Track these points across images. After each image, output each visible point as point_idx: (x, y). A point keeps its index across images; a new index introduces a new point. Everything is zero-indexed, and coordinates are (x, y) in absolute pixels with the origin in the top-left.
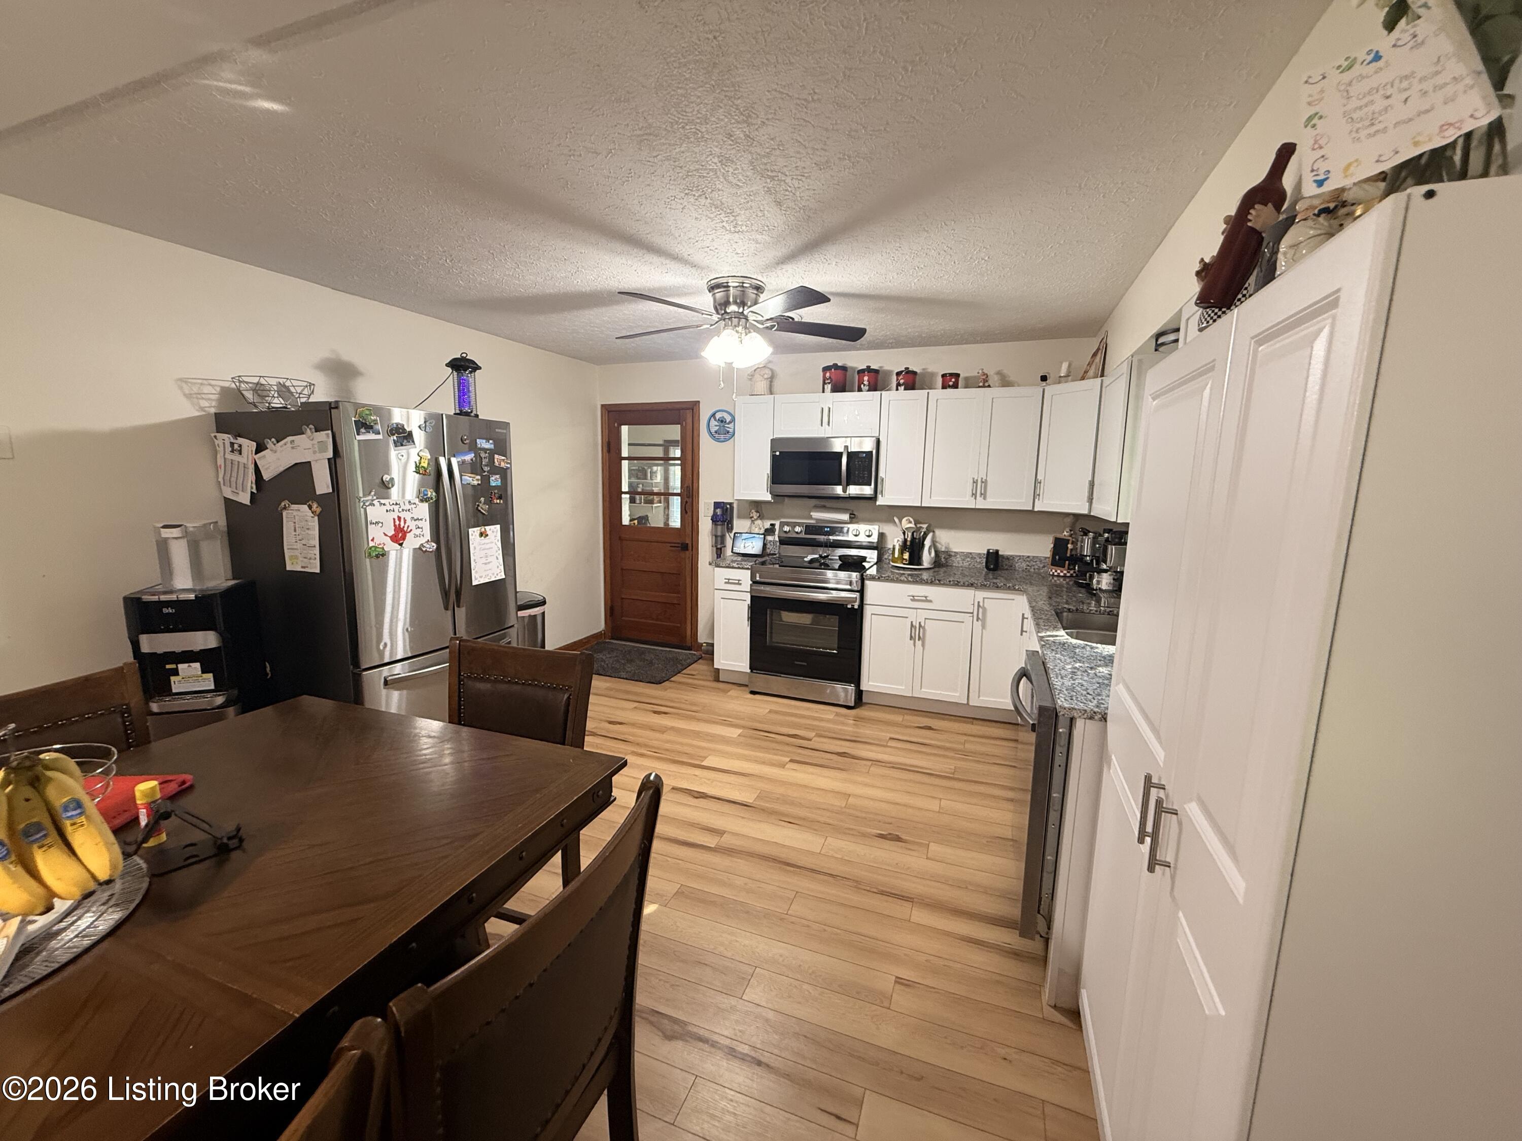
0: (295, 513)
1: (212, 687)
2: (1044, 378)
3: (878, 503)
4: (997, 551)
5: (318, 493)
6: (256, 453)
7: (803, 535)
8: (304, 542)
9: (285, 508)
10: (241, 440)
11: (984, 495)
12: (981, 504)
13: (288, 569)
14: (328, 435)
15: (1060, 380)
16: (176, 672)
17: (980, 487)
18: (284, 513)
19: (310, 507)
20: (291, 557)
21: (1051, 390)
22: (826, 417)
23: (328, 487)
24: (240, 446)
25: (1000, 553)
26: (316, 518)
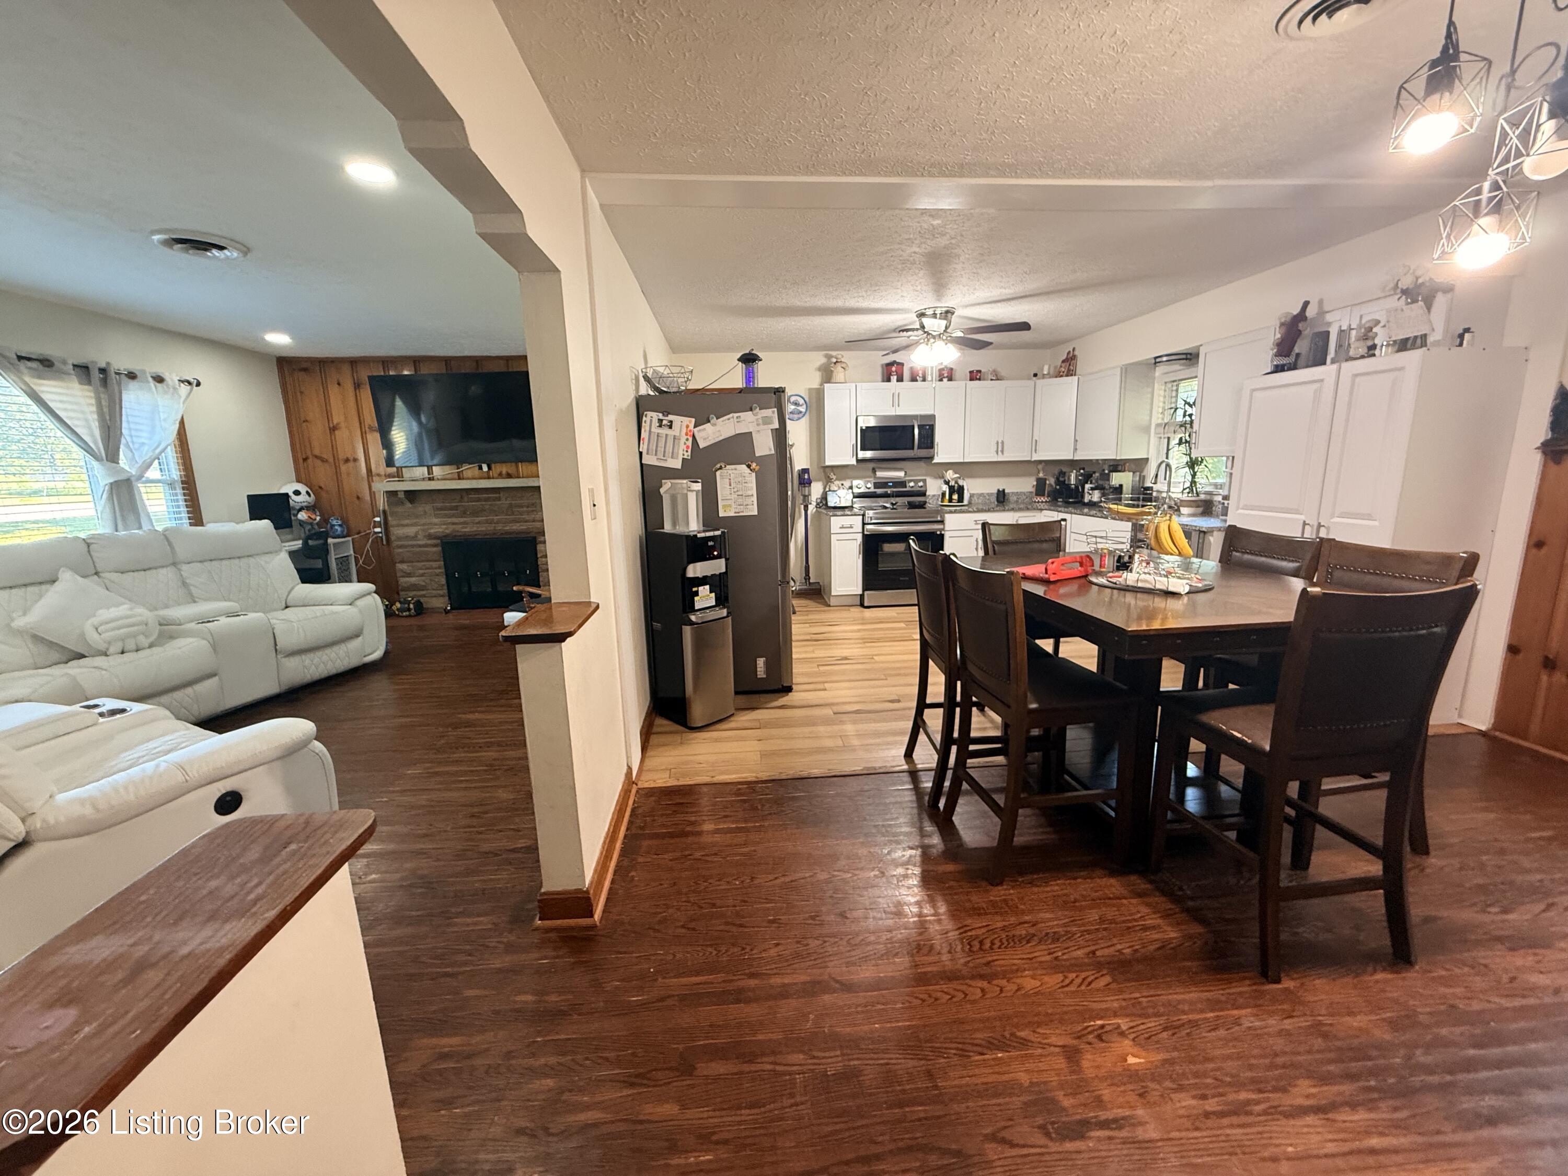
0: (730, 472)
1: (714, 603)
2: (1035, 375)
3: (935, 461)
4: (1004, 490)
5: (757, 455)
6: (695, 427)
7: (872, 490)
8: (740, 493)
9: (721, 468)
10: (671, 417)
11: (1002, 452)
12: (1001, 458)
13: (721, 515)
14: (773, 412)
15: (1044, 376)
16: (697, 594)
17: (1000, 447)
18: (718, 473)
19: (749, 466)
20: (724, 506)
21: (1040, 382)
22: (896, 399)
23: (770, 450)
24: (671, 422)
25: (1006, 491)
26: (754, 474)
